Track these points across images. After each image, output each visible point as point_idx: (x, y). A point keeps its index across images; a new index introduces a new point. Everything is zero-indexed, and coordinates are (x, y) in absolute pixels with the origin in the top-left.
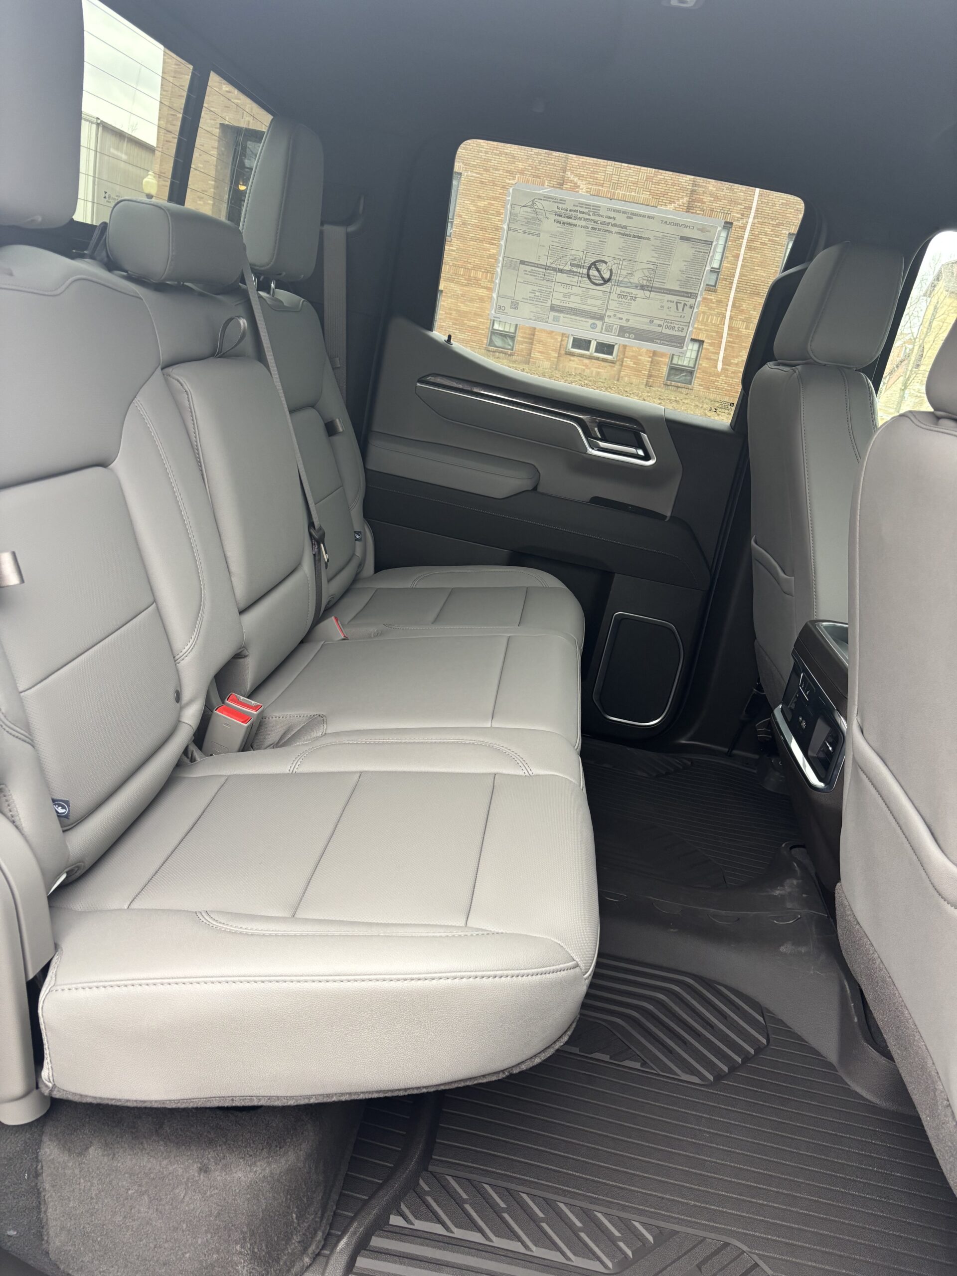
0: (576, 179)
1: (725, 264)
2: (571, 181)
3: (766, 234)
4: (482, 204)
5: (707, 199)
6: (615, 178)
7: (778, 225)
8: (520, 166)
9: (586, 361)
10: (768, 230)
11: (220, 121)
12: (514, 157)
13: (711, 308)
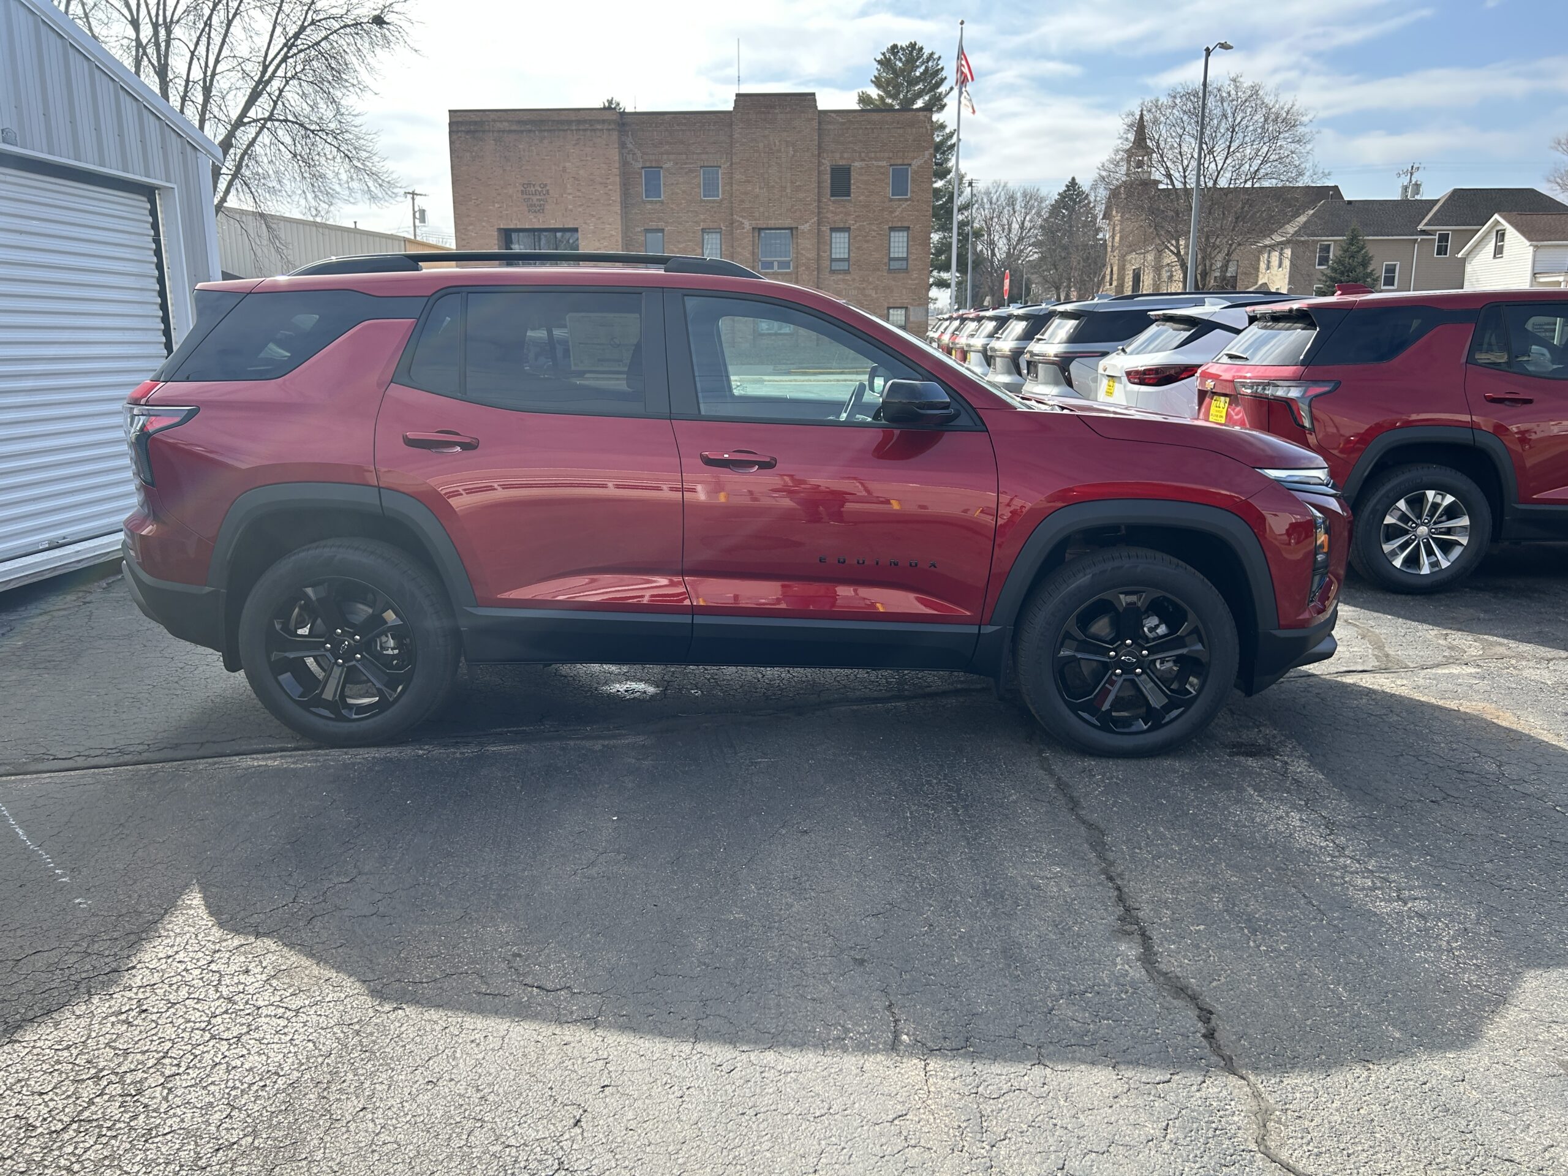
0: (741, 219)
1: (852, 255)
2: (738, 221)
3: (874, 230)
4: (681, 246)
5: (830, 215)
6: (766, 214)
7: (880, 223)
8: (702, 217)
9: (773, 337)
10: (875, 228)
11: (496, 227)
12: (696, 212)
13: (849, 285)
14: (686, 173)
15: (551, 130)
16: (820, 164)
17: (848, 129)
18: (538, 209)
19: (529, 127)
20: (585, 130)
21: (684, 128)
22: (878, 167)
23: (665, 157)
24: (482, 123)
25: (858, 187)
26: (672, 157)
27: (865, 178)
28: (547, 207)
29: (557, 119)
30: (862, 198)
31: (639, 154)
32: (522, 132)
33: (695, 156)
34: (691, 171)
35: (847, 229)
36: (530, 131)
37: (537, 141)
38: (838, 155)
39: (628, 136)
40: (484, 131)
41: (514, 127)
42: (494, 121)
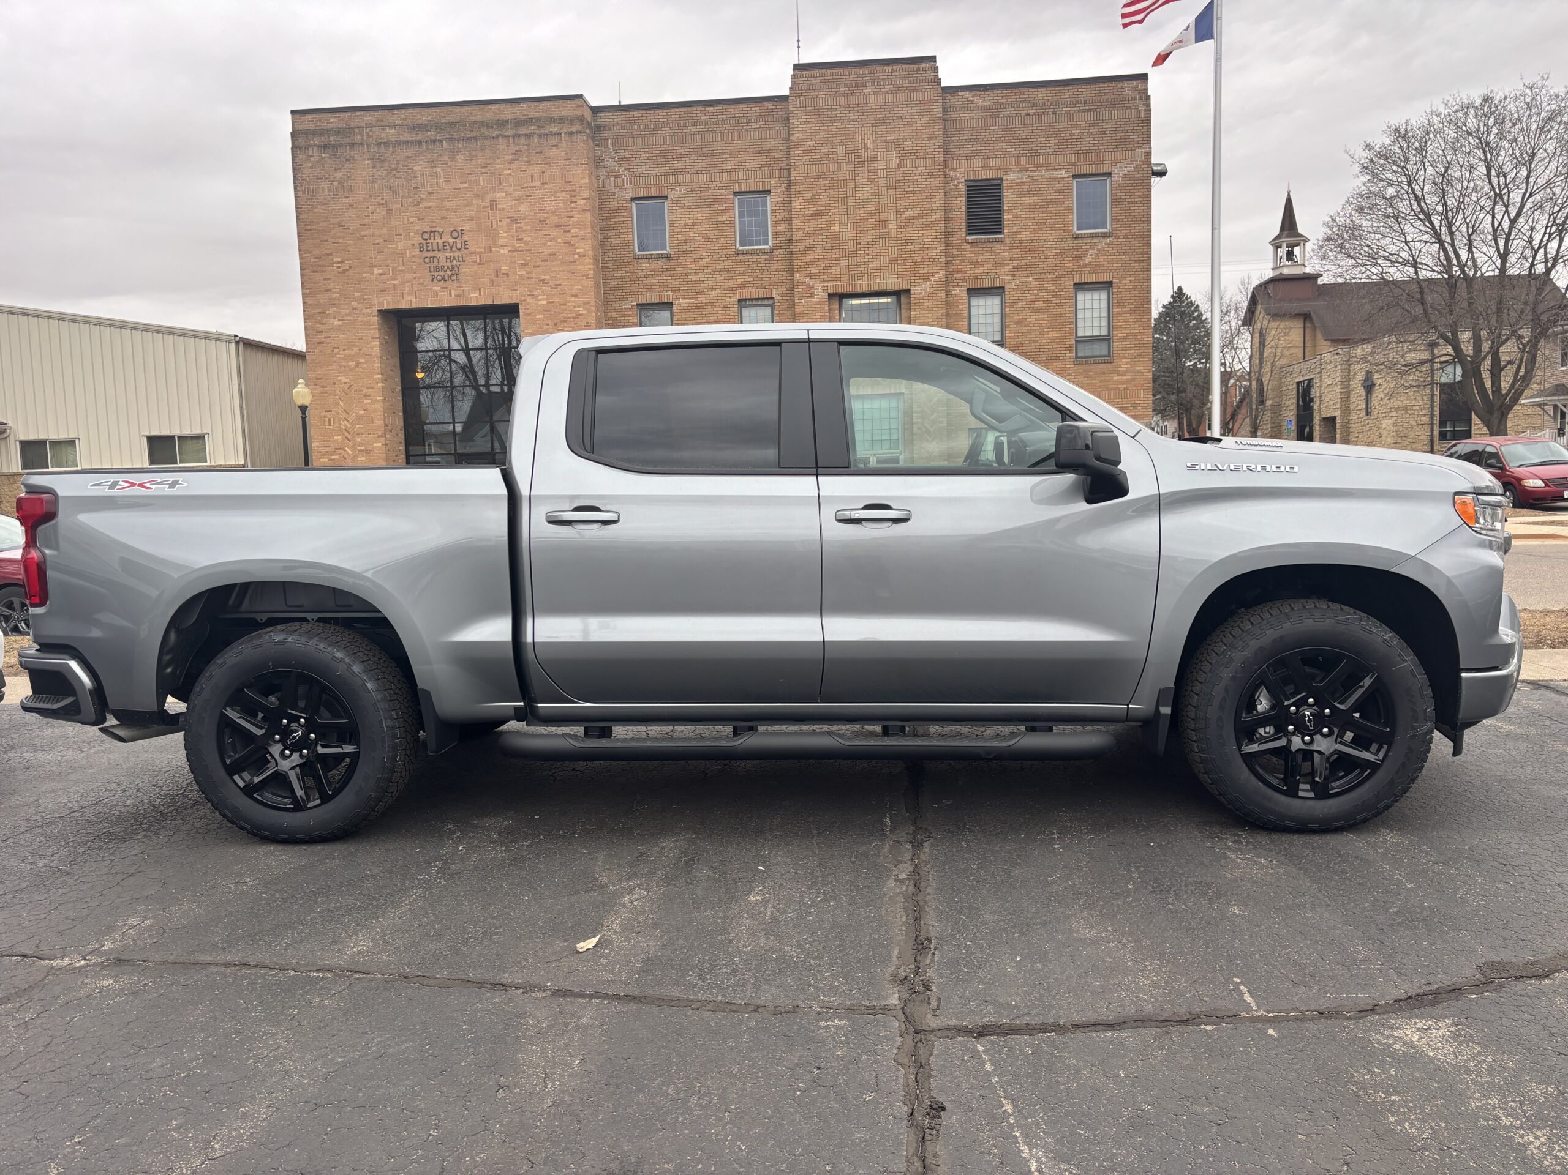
0: (807, 280)
1: (1008, 334)
2: (803, 283)
3: (1047, 290)
5: (966, 267)
6: (853, 269)
7: (1059, 277)
8: (739, 279)
10: (1048, 286)
11: (376, 308)
14: (709, 206)
15: (468, 139)
16: (947, 179)
17: (994, 117)
18: (451, 275)
19: (431, 134)
20: (528, 136)
21: (703, 128)
22: (1050, 180)
23: (671, 179)
24: (349, 131)
25: (1017, 216)
26: (684, 178)
27: (1027, 200)
28: (464, 270)
29: (478, 118)
30: (1023, 235)
31: (626, 176)
32: (420, 143)
33: (725, 176)
34: (718, 201)
35: (997, 290)
36: (433, 141)
37: (446, 158)
38: (978, 164)
39: (606, 147)
40: (352, 145)
41: (406, 136)
42: (370, 126)
